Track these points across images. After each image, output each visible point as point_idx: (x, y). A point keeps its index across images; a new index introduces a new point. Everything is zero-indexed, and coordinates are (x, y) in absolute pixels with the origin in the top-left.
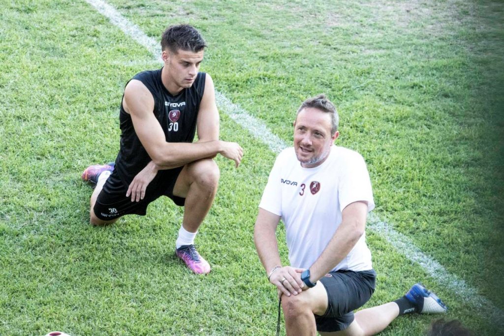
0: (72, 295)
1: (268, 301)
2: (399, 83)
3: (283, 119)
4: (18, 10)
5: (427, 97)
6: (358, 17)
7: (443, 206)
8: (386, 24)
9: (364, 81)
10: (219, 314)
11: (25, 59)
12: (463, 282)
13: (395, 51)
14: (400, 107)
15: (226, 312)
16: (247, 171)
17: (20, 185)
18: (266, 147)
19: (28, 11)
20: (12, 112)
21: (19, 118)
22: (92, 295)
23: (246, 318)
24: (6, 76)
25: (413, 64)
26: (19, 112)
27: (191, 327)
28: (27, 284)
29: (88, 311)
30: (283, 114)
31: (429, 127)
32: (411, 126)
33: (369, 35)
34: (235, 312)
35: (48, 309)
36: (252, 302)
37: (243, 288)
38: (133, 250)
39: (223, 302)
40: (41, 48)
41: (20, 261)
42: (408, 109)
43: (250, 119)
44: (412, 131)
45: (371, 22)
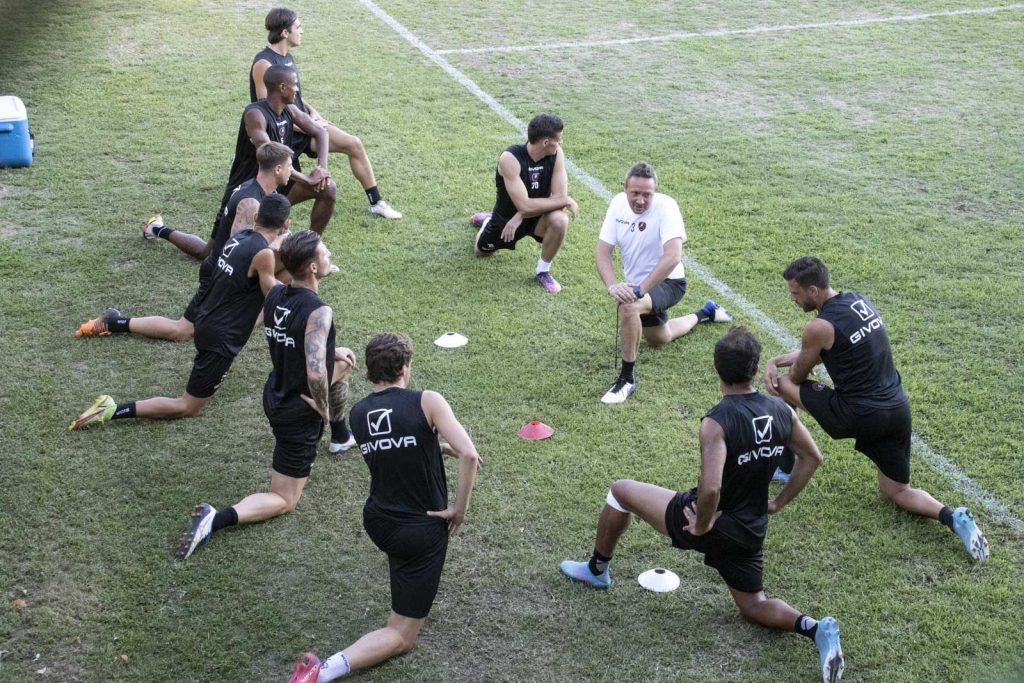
0: (462, 306)
1: (603, 312)
2: (700, 153)
3: (614, 179)
4: (424, 99)
5: (720, 164)
6: (670, 105)
7: (731, 244)
8: (690, 110)
9: (674, 152)
10: (568, 321)
11: (429, 135)
12: (744, 299)
13: (697, 130)
14: (700, 171)
15: (573, 320)
16: (588, 218)
17: (425, 226)
18: (602, 200)
19: (431, 100)
20: (419, 173)
21: (424, 177)
22: (476, 306)
23: (587, 325)
24: (415, 147)
25: (710, 139)
26: (424, 173)
27: (547, 331)
28: (430, 298)
29: (474, 318)
30: (615, 175)
31: (721, 186)
32: (709, 185)
33: (677, 118)
34: (579, 320)
35: (445, 316)
36: (591, 313)
37: (585, 303)
38: (504, 274)
39: (571, 313)
40: (440, 127)
41: (425, 281)
42: (706, 173)
43: (591, 179)
44: (709, 189)
45: (679, 107)
